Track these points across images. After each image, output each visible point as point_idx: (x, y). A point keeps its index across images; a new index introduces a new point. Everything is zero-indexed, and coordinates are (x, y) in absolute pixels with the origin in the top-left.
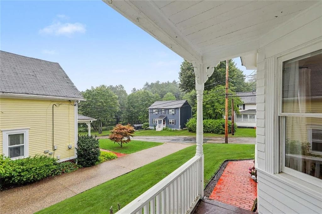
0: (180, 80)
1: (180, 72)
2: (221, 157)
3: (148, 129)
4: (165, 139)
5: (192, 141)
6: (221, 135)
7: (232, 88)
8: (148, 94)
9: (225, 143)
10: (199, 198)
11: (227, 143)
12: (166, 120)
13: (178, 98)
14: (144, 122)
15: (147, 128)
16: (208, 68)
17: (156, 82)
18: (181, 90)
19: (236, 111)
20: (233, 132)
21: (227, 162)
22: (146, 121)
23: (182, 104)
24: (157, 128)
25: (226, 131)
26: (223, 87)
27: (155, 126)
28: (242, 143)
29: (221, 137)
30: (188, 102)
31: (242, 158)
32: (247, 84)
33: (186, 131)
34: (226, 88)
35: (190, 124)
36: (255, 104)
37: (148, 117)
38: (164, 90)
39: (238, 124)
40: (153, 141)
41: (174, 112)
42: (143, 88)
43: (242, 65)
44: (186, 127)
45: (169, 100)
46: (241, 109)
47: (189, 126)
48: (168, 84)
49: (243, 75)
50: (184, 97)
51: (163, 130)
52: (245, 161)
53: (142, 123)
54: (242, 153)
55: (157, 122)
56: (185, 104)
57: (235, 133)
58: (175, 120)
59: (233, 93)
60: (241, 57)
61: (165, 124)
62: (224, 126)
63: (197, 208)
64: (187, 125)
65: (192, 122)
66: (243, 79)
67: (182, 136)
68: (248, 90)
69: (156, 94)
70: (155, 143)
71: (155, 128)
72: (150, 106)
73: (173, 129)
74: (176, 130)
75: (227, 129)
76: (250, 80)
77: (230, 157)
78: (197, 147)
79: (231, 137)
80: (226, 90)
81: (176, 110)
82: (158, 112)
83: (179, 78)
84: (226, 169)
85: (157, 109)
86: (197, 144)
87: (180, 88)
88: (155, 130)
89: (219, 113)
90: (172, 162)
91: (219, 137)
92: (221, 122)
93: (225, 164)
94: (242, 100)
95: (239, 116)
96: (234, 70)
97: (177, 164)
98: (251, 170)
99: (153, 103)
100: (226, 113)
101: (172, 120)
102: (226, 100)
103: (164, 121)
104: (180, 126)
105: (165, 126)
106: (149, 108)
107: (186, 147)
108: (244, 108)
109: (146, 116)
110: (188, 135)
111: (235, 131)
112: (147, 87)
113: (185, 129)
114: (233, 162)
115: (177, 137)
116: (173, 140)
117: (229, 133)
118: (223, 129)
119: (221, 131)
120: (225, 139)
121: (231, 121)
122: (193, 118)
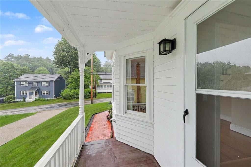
0: (54, 57)
1: (55, 51)
2: (90, 113)
3: (13, 102)
4: (38, 108)
5: (67, 106)
6: (88, 99)
7: (94, 69)
8: (12, 65)
9: (91, 104)
10: (82, 144)
11: (92, 104)
12: (39, 91)
13: (52, 72)
14: (7, 95)
15: (11, 101)
16: (88, 54)
17: (25, 55)
18: (54, 66)
19: (97, 83)
20: (96, 96)
21: (94, 115)
22: (10, 94)
23: (56, 78)
24: (26, 99)
25: (92, 96)
26: (89, 68)
27: (24, 98)
28: (100, 102)
29: (88, 100)
30: (62, 76)
31: (102, 111)
32: (102, 67)
33: (60, 99)
34: (91, 68)
35: (65, 93)
36: (111, 79)
37: (13, 89)
38: (36, 64)
39: (98, 91)
40: (23, 113)
41: (48, 84)
42: (4, 59)
43: (105, 56)
44: (61, 96)
45: (42, 73)
46: (99, 82)
47: (64, 95)
48: (40, 59)
49: (100, 62)
50: (58, 72)
51: (35, 100)
52: (104, 112)
53: (4, 96)
54: (101, 108)
55: (27, 94)
56: (59, 78)
57: (96, 97)
58: (49, 91)
59: (95, 72)
60: (105, 52)
61: (38, 95)
62: (90, 93)
63: (81, 152)
64: (62, 95)
65: (66, 91)
66: (100, 65)
67: (58, 104)
68: (103, 71)
69: (26, 67)
70: (25, 114)
71: (24, 100)
72: (16, 78)
73: (47, 99)
74: (50, 99)
75: (92, 94)
76: (103, 66)
77: (95, 112)
78: (80, 109)
79: (94, 99)
80: (91, 70)
81: (50, 83)
82: (28, 84)
83: (53, 56)
84: (94, 120)
85: (27, 81)
86: (80, 107)
87: (55, 65)
88: (25, 101)
89: (87, 85)
90: (49, 127)
91: (87, 101)
92: (88, 91)
93: (93, 117)
94: (100, 77)
95: (98, 86)
96: (95, 58)
97: (54, 127)
98: (107, 116)
99: (21, 75)
100: (92, 84)
101: (45, 91)
102: (92, 76)
103: (36, 92)
104: (54, 96)
105: (37, 97)
106: (15, 80)
107: (62, 111)
108: (101, 82)
109: (9, 88)
110: (62, 102)
111: (96, 95)
112: (11, 59)
113: (59, 97)
114: (98, 114)
115: (52, 105)
116: (48, 108)
117: (93, 97)
118: (90, 95)
119: (88, 96)
120: (91, 101)
121: (94, 90)
122: (67, 89)
